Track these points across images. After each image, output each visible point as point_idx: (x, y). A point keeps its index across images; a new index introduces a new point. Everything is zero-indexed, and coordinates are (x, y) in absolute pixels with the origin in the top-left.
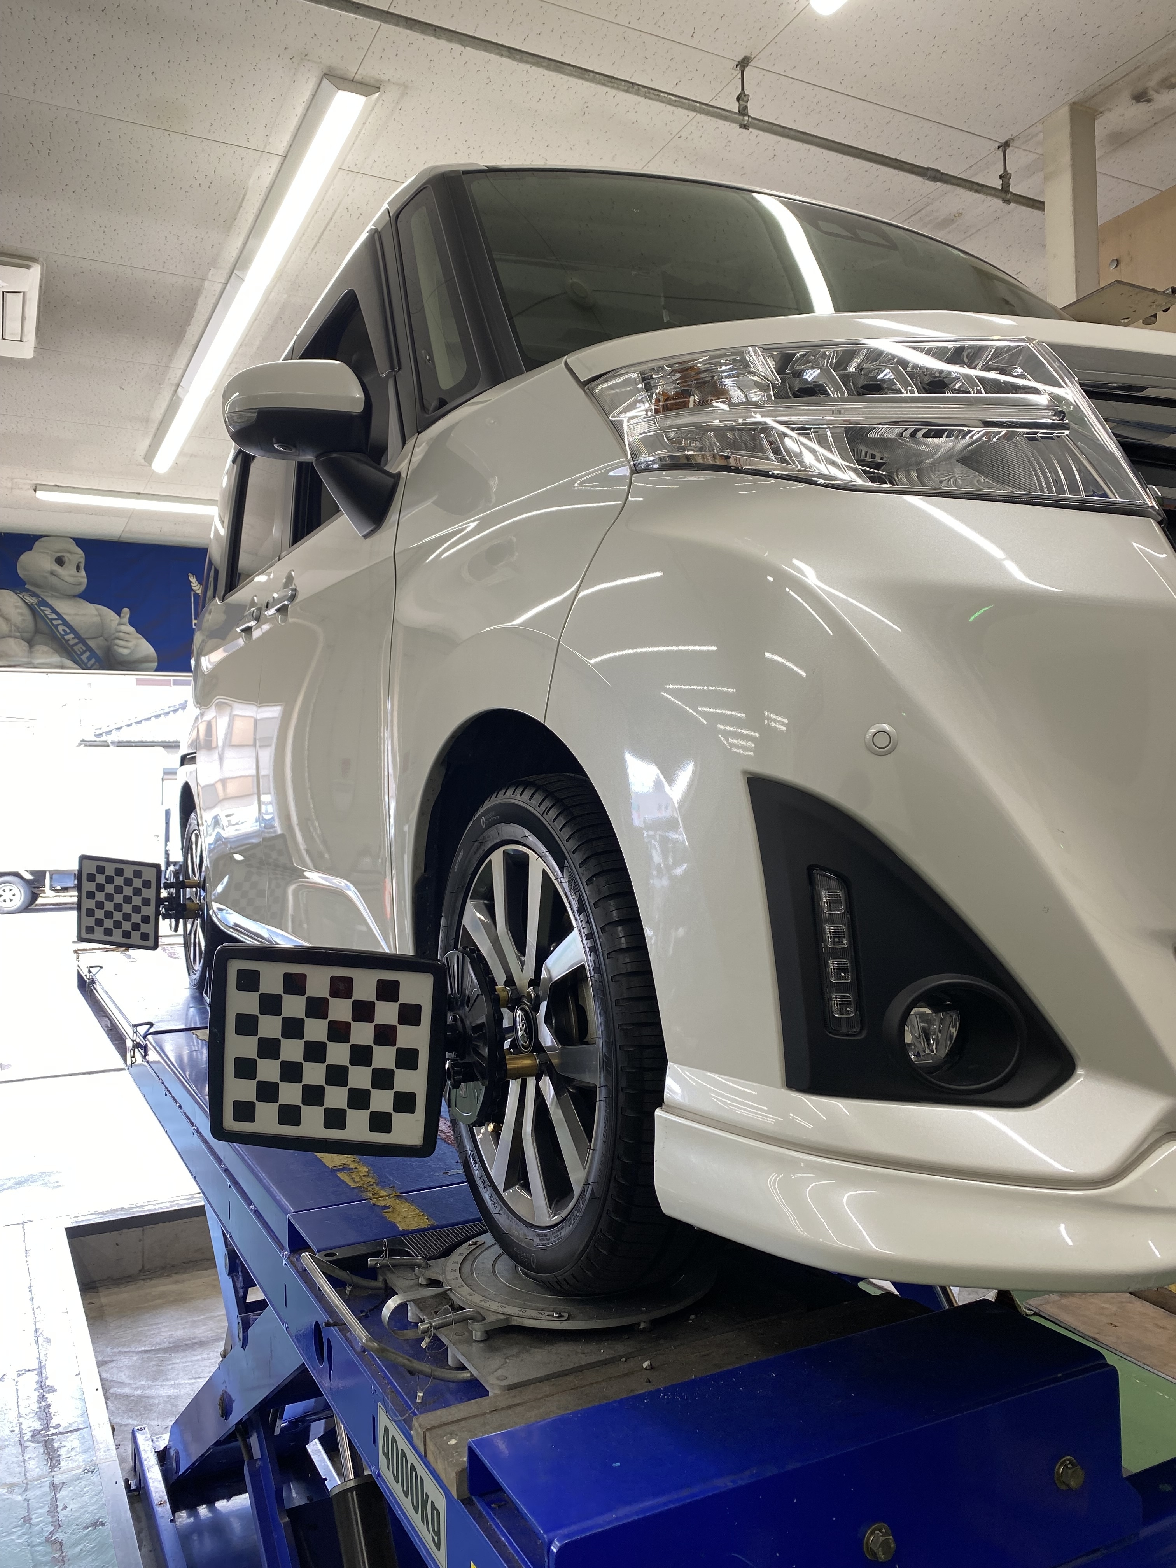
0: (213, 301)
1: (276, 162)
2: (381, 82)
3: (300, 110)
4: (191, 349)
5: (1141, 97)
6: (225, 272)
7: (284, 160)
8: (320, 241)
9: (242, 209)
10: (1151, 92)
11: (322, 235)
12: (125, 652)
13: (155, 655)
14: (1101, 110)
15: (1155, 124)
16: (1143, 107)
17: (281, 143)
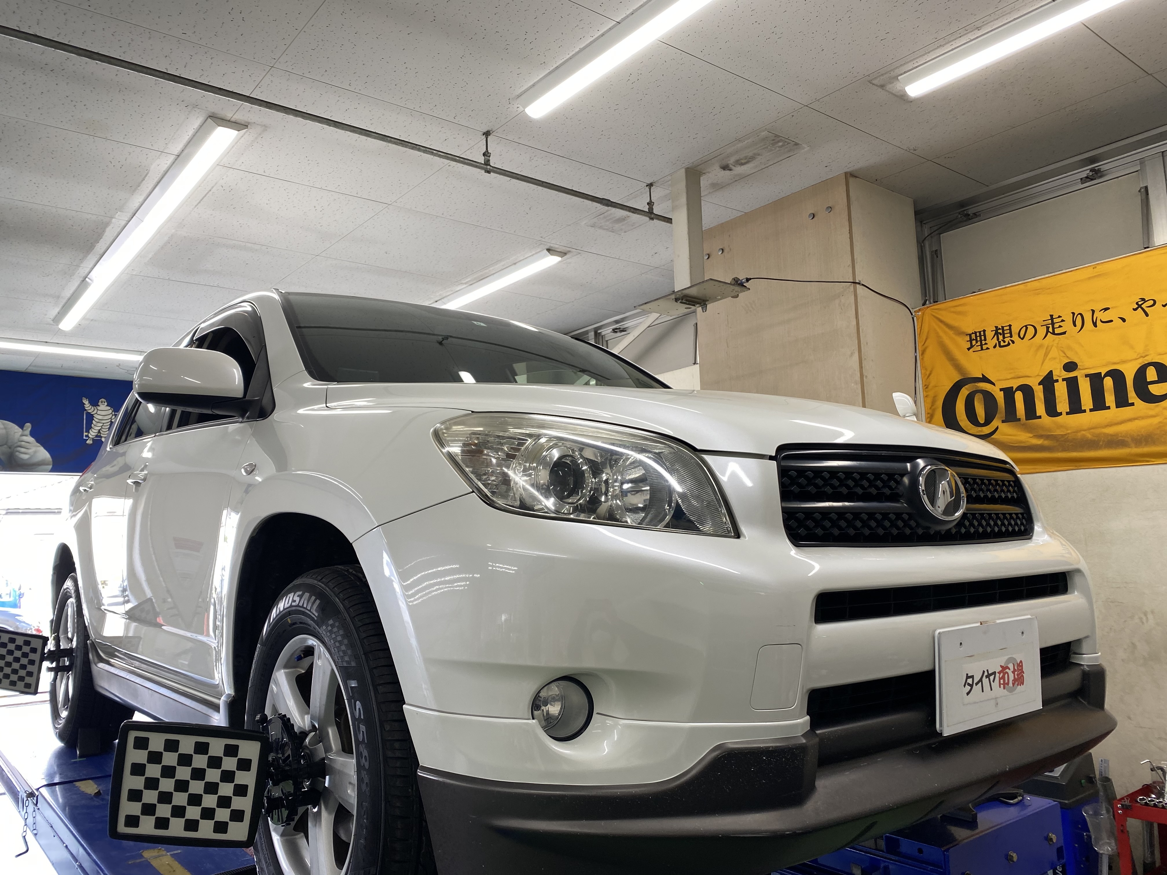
0: (119, 229)
1: (172, 158)
2: (249, 123)
3: (191, 133)
4: (98, 256)
5: (725, 168)
6: (129, 215)
7: (177, 158)
8: (201, 202)
9: (144, 181)
10: (731, 166)
11: (203, 199)
12: (25, 457)
13: (51, 460)
14: (704, 172)
15: (736, 181)
16: (727, 172)
17: (176, 148)
